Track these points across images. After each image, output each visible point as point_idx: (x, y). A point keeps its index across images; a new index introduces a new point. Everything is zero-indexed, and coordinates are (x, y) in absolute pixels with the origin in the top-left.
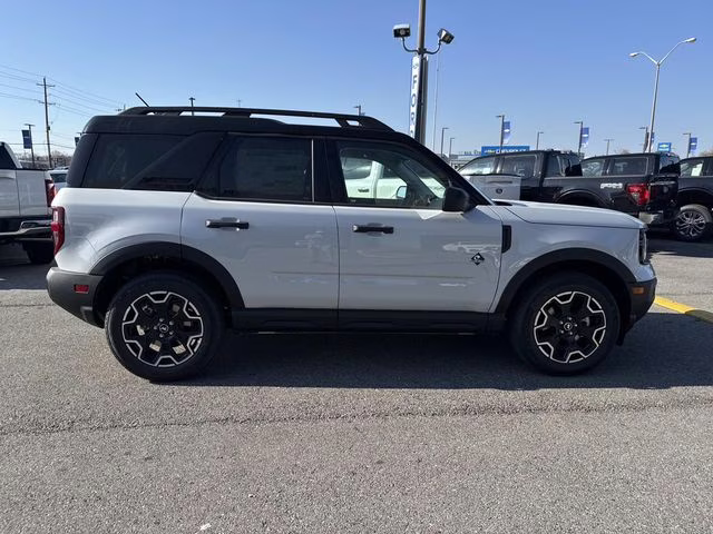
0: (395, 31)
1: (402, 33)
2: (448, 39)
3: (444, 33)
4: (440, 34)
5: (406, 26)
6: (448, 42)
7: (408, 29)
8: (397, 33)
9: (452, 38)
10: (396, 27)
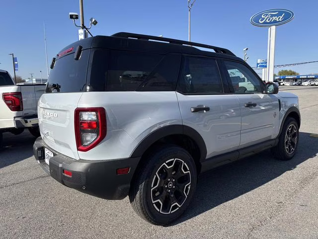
0: (70, 15)
1: (74, 17)
2: (95, 23)
3: (93, 20)
4: (91, 20)
5: (76, 14)
6: (95, 24)
7: (77, 16)
8: (71, 17)
9: (97, 22)
10: (70, 13)
